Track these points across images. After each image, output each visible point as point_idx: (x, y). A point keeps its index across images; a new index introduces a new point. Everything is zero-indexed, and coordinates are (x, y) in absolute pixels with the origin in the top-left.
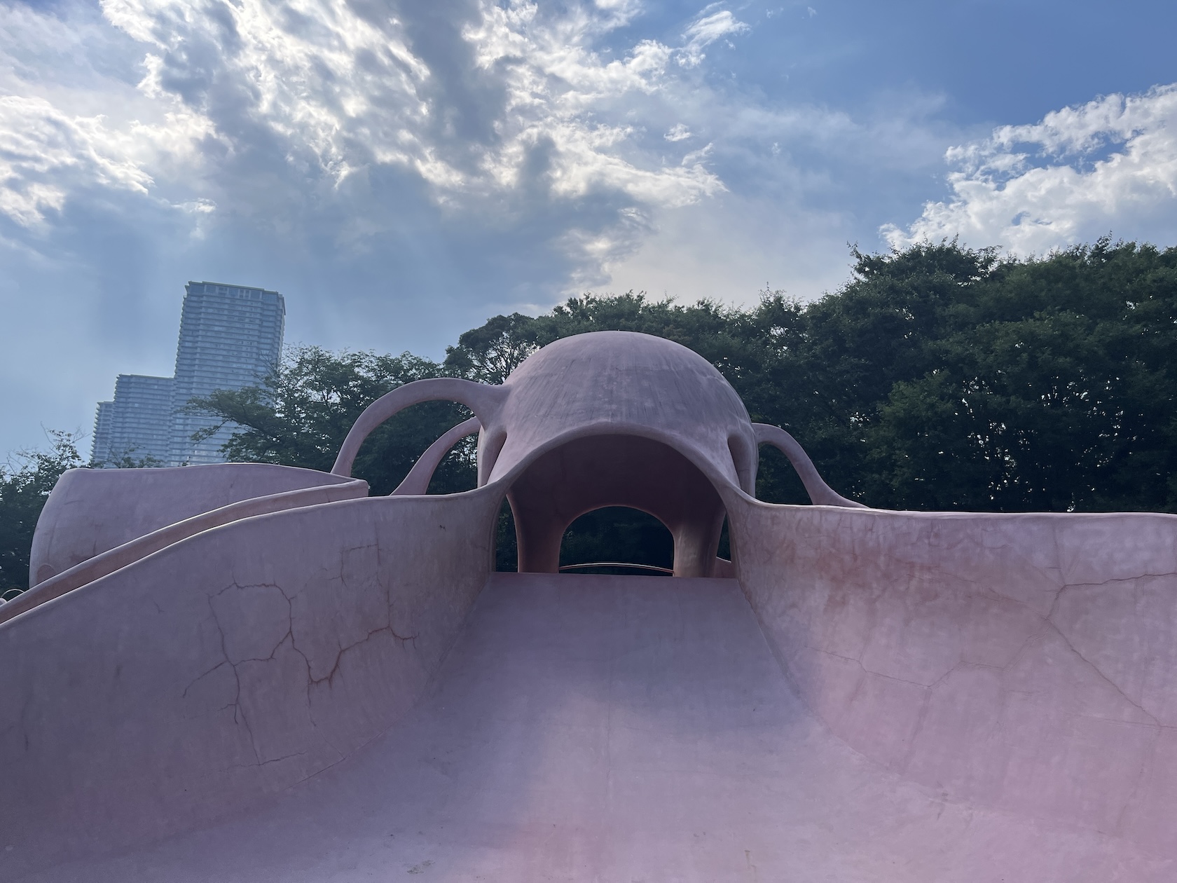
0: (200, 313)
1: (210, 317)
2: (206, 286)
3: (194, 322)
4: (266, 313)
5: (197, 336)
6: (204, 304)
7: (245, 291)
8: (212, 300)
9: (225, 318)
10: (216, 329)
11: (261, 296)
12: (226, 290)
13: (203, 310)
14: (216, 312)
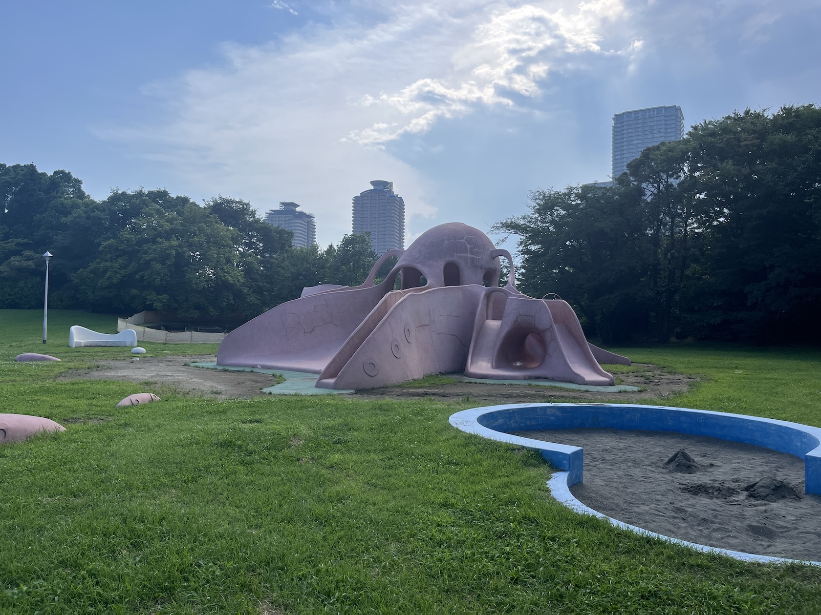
0: (623, 134)
1: (630, 135)
2: (625, 115)
3: (620, 141)
4: (668, 122)
5: (623, 150)
6: (625, 127)
7: (652, 111)
8: (630, 123)
9: (640, 133)
10: (635, 142)
11: (663, 112)
12: (639, 114)
13: (625, 131)
14: (633, 131)
